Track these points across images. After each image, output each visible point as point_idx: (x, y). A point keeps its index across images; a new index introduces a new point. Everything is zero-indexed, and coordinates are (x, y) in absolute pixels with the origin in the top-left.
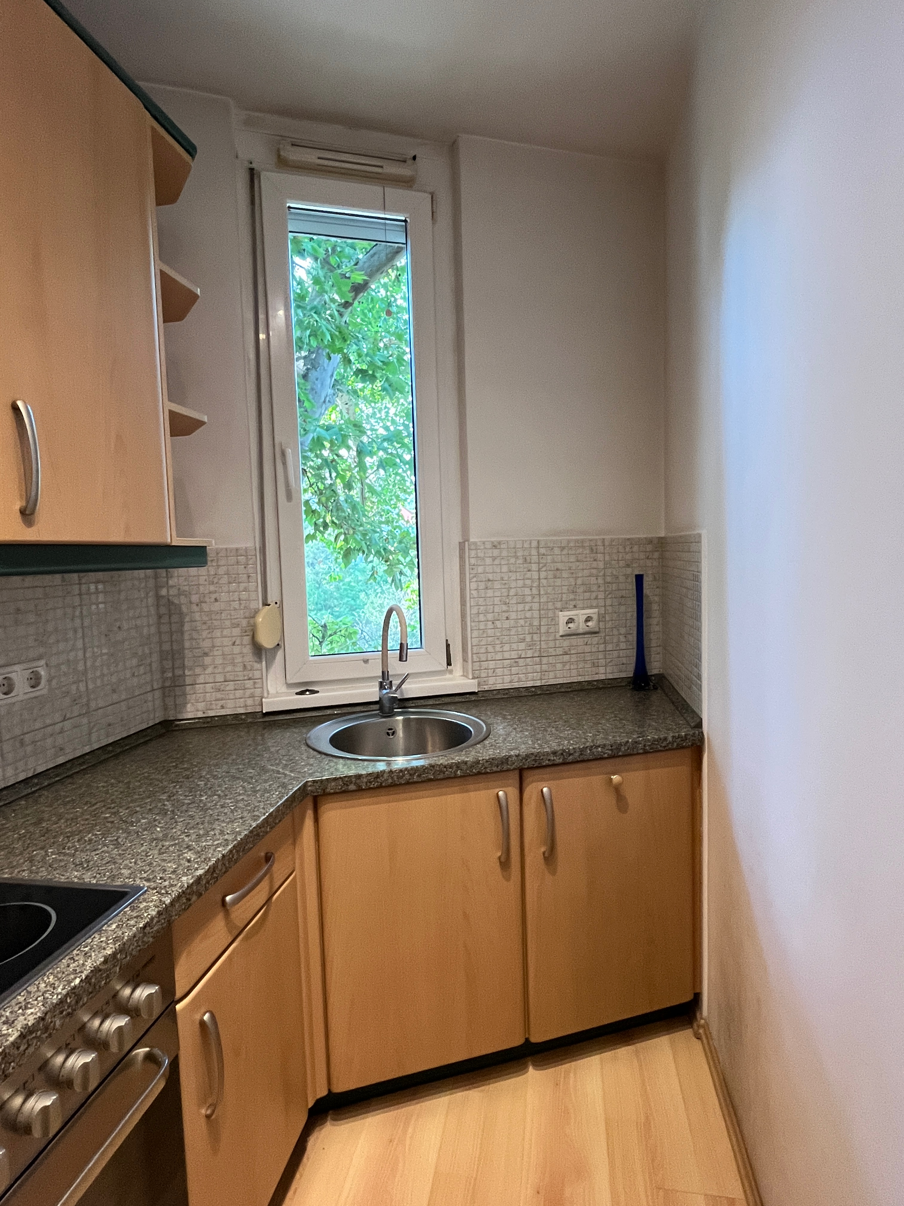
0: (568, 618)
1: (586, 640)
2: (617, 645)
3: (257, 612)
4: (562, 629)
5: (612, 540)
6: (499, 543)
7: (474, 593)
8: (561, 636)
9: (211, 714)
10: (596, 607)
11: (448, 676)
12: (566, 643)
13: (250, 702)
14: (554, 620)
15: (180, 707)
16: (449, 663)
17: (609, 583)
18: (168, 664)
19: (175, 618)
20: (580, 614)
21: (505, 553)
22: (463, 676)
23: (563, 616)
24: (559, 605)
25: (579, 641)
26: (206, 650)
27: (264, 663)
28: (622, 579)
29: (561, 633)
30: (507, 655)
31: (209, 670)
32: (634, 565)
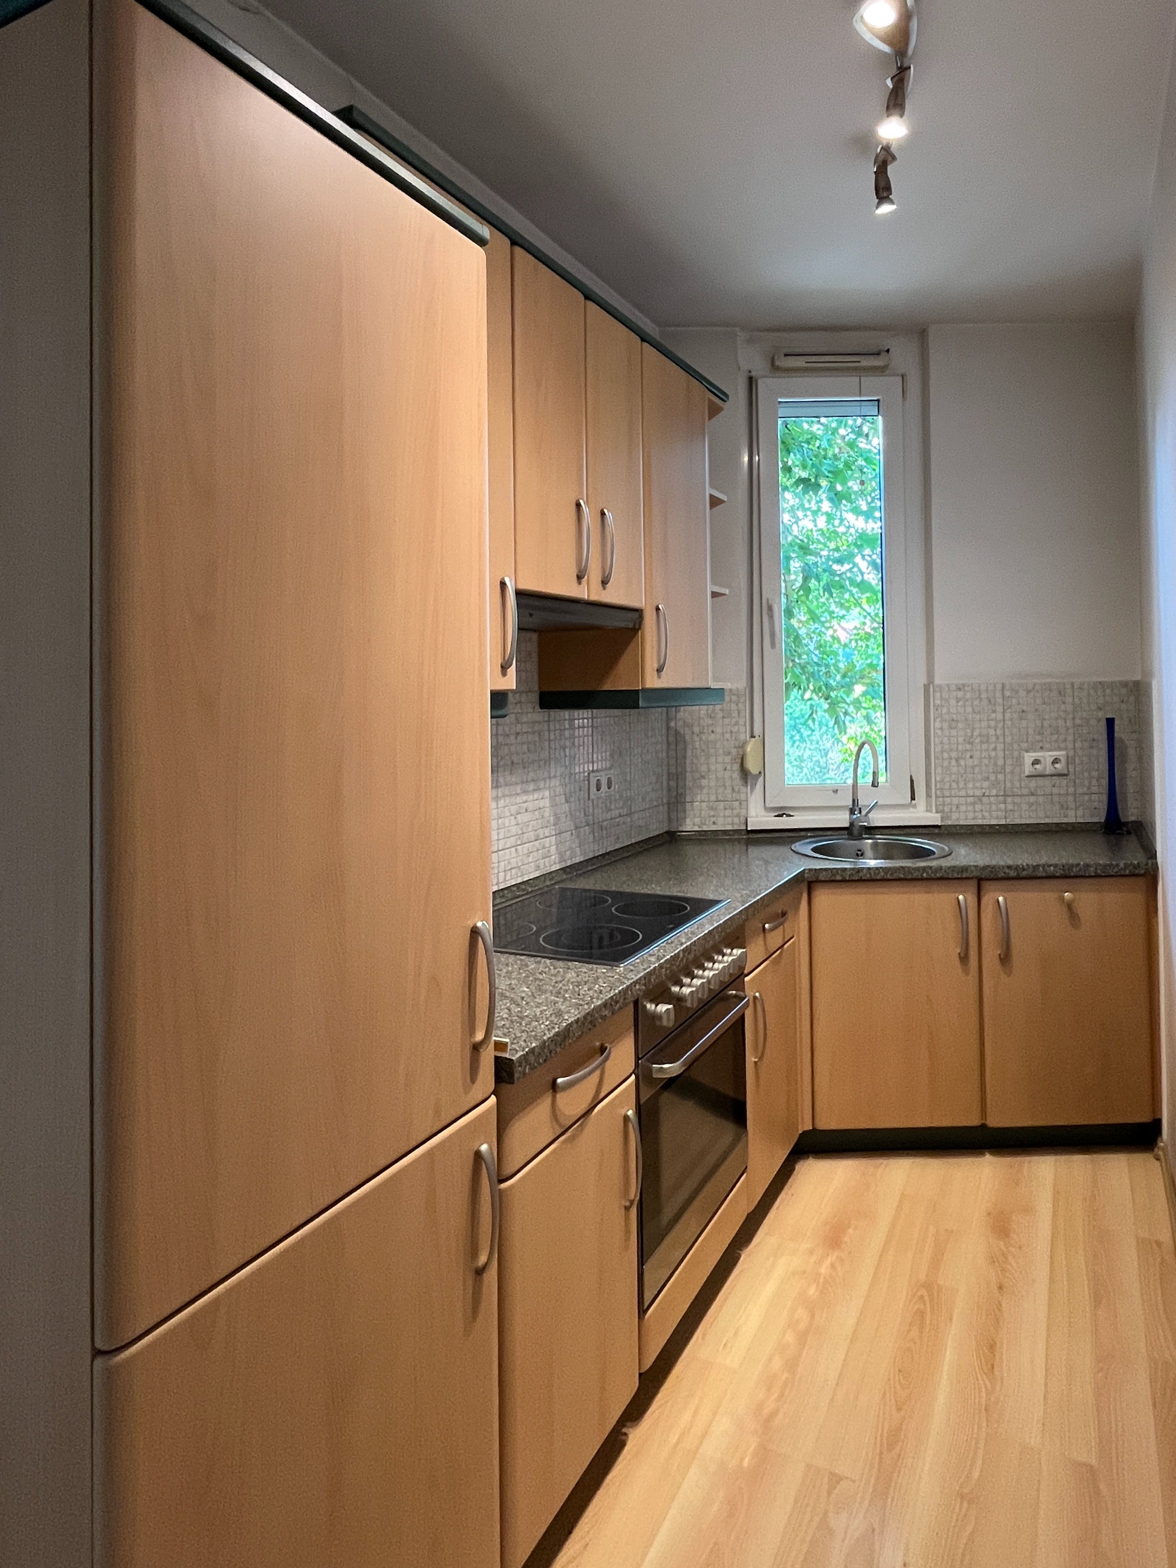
0: (1034, 759)
1: (1054, 781)
2: (1089, 788)
3: (745, 743)
4: (1028, 769)
5: (1082, 684)
6: (964, 685)
7: (939, 732)
8: (1026, 777)
9: (705, 828)
10: (1066, 749)
11: (912, 810)
12: (1033, 783)
13: (736, 820)
14: (1019, 761)
15: (681, 820)
16: (913, 798)
17: (1079, 726)
18: (673, 784)
19: (680, 747)
20: (1047, 756)
21: (968, 696)
22: (927, 811)
23: (1029, 758)
24: (1024, 745)
25: (1047, 782)
26: (703, 774)
27: (749, 787)
28: (1093, 722)
29: (1027, 773)
30: (971, 793)
31: (705, 791)
32: (1107, 709)
